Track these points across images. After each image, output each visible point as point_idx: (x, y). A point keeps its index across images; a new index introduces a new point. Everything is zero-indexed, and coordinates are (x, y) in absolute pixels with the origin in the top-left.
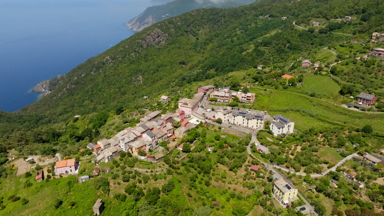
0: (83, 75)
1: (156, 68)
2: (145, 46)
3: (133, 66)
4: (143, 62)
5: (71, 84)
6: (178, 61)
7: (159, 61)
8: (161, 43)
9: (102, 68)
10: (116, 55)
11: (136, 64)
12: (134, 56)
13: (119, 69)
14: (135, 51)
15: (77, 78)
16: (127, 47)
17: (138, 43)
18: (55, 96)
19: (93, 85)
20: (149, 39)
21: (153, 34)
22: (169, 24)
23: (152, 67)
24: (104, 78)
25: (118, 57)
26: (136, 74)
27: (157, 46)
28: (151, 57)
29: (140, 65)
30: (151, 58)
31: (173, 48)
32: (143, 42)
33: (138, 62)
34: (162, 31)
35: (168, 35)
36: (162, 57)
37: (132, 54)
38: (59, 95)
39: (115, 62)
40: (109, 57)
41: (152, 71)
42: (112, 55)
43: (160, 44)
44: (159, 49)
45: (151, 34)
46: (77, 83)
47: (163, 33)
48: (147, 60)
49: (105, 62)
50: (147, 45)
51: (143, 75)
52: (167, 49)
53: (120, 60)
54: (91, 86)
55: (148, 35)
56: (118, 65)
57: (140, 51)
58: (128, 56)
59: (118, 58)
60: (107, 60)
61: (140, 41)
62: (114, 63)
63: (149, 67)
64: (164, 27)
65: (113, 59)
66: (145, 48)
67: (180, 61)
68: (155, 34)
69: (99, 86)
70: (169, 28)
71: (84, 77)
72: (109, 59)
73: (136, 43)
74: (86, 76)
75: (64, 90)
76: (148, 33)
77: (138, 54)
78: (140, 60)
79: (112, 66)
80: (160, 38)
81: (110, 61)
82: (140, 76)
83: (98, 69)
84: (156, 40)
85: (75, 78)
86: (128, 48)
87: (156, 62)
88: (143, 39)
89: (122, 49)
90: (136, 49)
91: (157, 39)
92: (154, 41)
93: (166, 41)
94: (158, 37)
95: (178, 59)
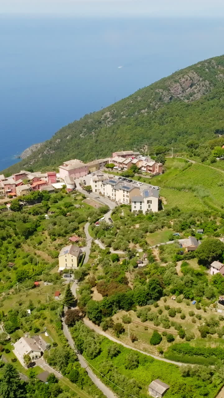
0: (68, 138)
1: (173, 136)
2: (166, 99)
3: (139, 128)
4: (157, 124)
5: (51, 148)
6: (213, 128)
7: (182, 124)
8: (195, 95)
9: (96, 128)
10: (120, 111)
11: (144, 126)
12: (146, 114)
13: (118, 132)
14: (149, 106)
15: (60, 140)
16: (139, 99)
17: (156, 94)
18: (27, 163)
19: (76, 153)
20: (175, 89)
21: (183, 80)
22: (218, 65)
23: (167, 134)
24: (95, 144)
25: (122, 113)
26: (141, 141)
27: (186, 101)
28: (171, 118)
29: (151, 129)
30: (169, 119)
31: (213, 106)
32: (164, 92)
33: (148, 124)
34: (201, 77)
35: (210, 84)
36: (188, 120)
37: (143, 111)
38: (31, 163)
39: (117, 121)
40: (109, 113)
41: (166, 140)
42: (114, 111)
43: (191, 98)
44: (188, 106)
45: (179, 81)
46: (57, 148)
47: (201, 79)
48: (163, 122)
49: (103, 120)
50: (171, 99)
51: (150, 145)
52: (201, 106)
53: (123, 119)
54: (74, 154)
55: (175, 82)
56: (119, 126)
57: (156, 107)
58: (136, 113)
59: (123, 116)
60: (106, 118)
61: (161, 90)
62: (114, 123)
63: (162, 134)
64: (207, 70)
65: (114, 116)
66: (166, 102)
67: (217, 128)
68: (187, 80)
69: (84, 155)
70: (215, 72)
71: (68, 141)
72: (108, 116)
73: (154, 94)
74: (72, 138)
75: (40, 156)
76: (177, 78)
77: (152, 112)
78: (153, 122)
79: (110, 128)
80: (193, 88)
81: (109, 120)
82: (146, 147)
83: (90, 130)
84: (187, 91)
85: (57, 140)
86: (140, 102)
87: (176, 126)
88: (167, 88)
89: (131, 102)
90: (151, 103)
91: (190, 88)
92: (183, 91)
93: (204, 94)
94: (191, 86)
95: (214, 125)
